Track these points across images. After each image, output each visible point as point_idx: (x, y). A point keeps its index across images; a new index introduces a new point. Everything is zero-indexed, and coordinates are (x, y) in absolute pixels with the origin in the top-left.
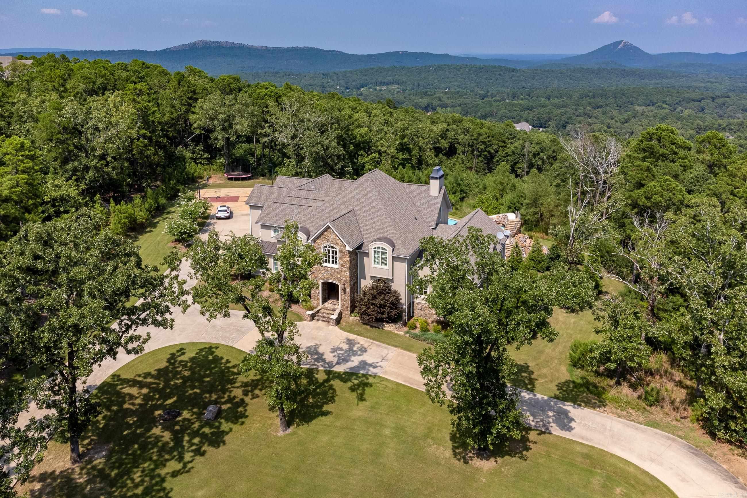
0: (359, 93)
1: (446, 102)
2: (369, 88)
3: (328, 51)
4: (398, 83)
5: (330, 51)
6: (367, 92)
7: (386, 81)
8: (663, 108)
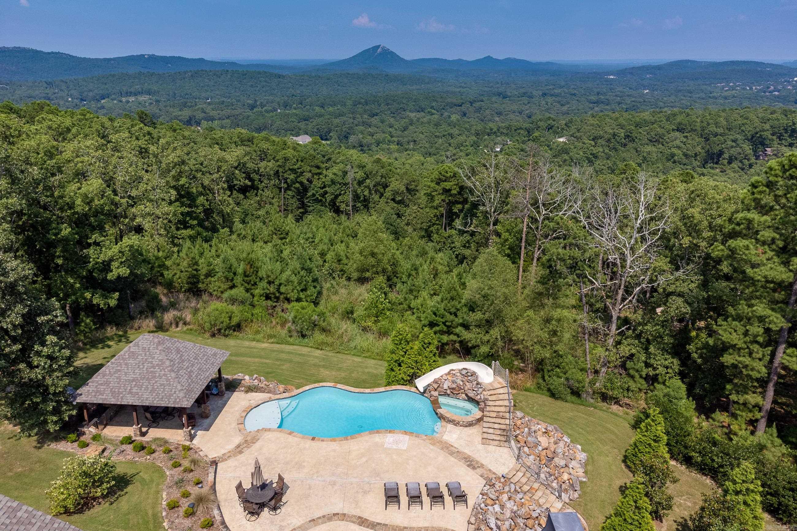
0: (99, 106)
1: (211, 114)
2: (113, 100)
3: (49, 53)
4: (149, 93)
5: (52, 53)
6: (111, 105)
7: (132, 90)
8: (433, 114)
